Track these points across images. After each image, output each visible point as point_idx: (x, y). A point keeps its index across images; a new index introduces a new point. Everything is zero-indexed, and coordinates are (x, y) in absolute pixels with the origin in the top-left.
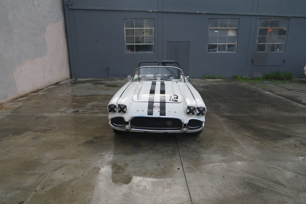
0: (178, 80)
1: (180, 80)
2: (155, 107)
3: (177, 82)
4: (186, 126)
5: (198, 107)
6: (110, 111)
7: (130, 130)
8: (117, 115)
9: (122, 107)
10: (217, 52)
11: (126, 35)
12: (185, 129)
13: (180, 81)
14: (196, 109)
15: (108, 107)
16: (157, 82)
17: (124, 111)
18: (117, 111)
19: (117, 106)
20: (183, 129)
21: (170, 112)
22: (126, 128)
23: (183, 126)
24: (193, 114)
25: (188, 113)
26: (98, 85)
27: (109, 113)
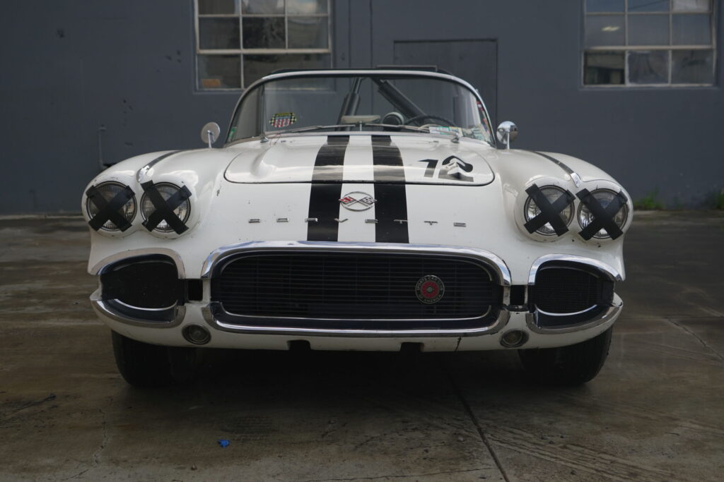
0: (460, 129)
1: (469, 131)
2: (349, 200)
3: (456, 140)
4: (522, 303)
5: (585, 190)
6: (97, 224)
7: (212, 330)
8: (138, 244)
9: (166, 197)
10: (628, 85)
11: (201, 12)
12: (518, 320)
13: (472, 136)
14: (577, 202)
15: (85, 197)
16: (351, 137)
17: (176, 217)
18: (139, 218)
19: (139, 192)
20: (509, 317)
21: (431, 223)
22: (186, 322)
23: (507, 301)
24: (561, 229)
25: (533, 226)
26: (60, 233)
27: (92, 230)
